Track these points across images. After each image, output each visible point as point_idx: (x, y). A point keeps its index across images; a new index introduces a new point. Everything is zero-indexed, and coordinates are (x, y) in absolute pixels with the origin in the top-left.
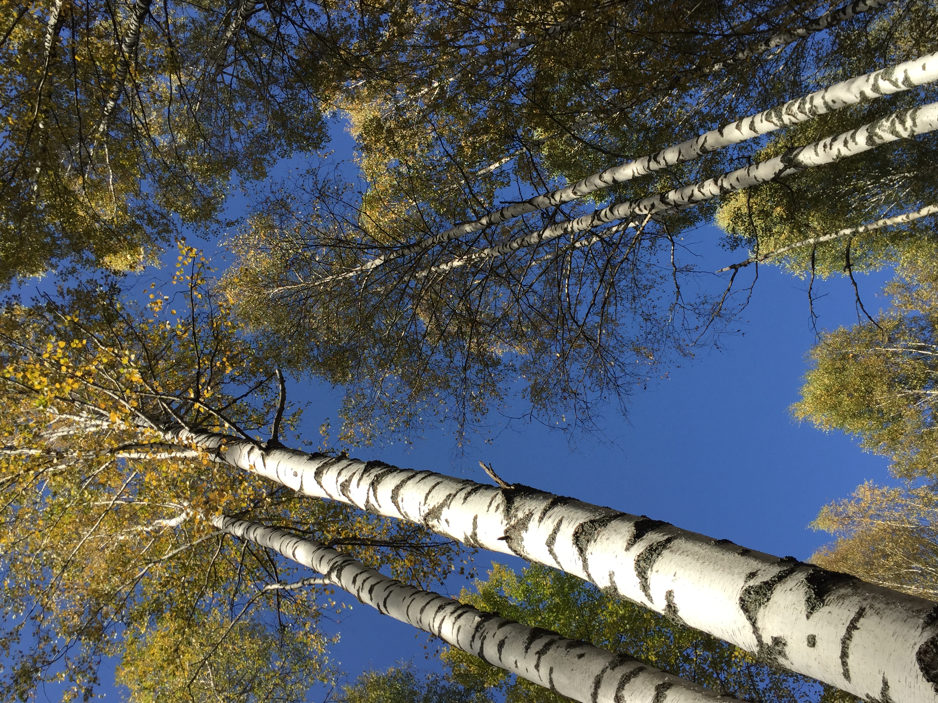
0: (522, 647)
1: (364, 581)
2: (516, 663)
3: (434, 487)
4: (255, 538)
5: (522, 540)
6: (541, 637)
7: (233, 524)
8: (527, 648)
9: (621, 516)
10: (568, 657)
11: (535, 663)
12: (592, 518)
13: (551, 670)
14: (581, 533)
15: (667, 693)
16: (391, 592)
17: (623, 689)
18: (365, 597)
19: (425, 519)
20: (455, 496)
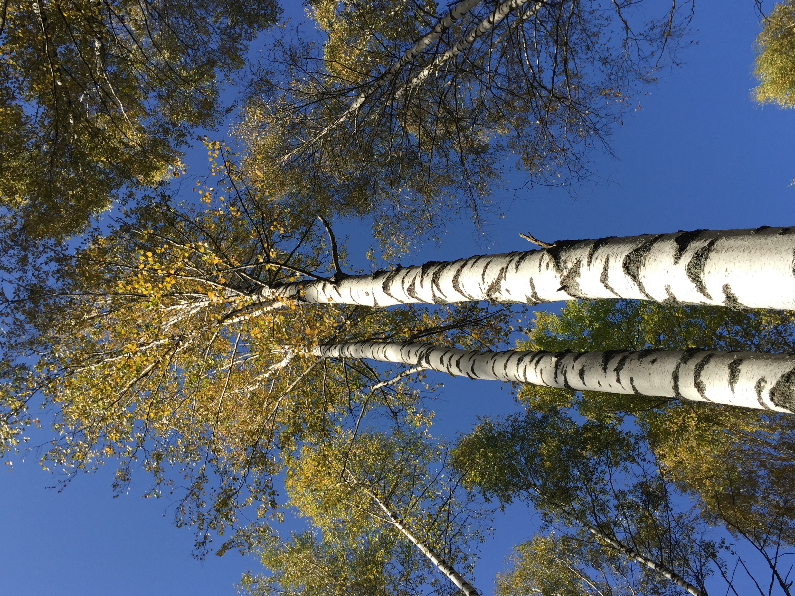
0: (600, 369)
1: (450, 359)
2: (599, 383)
3: (486, 267)
4: (351, 354)
5: (578, 285)
6: (614, 357)
7: (329, 349)
8: (605, 369)
9: (661, 237)
10: (643, 365)
11: (616, 378)
12: (635, 247)
13: (632, 380)
14: (630, 263)
15: (740, 367)
16: (474, 361)
17: (700, 376)
18: (455, 371)
19: (488, 295)
20: (507, 268)
